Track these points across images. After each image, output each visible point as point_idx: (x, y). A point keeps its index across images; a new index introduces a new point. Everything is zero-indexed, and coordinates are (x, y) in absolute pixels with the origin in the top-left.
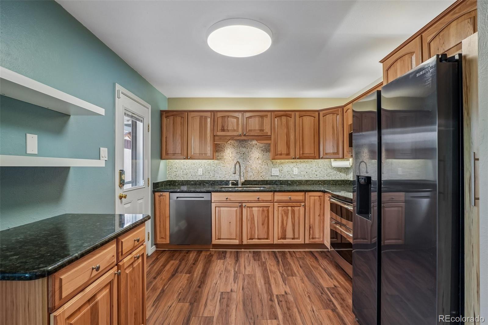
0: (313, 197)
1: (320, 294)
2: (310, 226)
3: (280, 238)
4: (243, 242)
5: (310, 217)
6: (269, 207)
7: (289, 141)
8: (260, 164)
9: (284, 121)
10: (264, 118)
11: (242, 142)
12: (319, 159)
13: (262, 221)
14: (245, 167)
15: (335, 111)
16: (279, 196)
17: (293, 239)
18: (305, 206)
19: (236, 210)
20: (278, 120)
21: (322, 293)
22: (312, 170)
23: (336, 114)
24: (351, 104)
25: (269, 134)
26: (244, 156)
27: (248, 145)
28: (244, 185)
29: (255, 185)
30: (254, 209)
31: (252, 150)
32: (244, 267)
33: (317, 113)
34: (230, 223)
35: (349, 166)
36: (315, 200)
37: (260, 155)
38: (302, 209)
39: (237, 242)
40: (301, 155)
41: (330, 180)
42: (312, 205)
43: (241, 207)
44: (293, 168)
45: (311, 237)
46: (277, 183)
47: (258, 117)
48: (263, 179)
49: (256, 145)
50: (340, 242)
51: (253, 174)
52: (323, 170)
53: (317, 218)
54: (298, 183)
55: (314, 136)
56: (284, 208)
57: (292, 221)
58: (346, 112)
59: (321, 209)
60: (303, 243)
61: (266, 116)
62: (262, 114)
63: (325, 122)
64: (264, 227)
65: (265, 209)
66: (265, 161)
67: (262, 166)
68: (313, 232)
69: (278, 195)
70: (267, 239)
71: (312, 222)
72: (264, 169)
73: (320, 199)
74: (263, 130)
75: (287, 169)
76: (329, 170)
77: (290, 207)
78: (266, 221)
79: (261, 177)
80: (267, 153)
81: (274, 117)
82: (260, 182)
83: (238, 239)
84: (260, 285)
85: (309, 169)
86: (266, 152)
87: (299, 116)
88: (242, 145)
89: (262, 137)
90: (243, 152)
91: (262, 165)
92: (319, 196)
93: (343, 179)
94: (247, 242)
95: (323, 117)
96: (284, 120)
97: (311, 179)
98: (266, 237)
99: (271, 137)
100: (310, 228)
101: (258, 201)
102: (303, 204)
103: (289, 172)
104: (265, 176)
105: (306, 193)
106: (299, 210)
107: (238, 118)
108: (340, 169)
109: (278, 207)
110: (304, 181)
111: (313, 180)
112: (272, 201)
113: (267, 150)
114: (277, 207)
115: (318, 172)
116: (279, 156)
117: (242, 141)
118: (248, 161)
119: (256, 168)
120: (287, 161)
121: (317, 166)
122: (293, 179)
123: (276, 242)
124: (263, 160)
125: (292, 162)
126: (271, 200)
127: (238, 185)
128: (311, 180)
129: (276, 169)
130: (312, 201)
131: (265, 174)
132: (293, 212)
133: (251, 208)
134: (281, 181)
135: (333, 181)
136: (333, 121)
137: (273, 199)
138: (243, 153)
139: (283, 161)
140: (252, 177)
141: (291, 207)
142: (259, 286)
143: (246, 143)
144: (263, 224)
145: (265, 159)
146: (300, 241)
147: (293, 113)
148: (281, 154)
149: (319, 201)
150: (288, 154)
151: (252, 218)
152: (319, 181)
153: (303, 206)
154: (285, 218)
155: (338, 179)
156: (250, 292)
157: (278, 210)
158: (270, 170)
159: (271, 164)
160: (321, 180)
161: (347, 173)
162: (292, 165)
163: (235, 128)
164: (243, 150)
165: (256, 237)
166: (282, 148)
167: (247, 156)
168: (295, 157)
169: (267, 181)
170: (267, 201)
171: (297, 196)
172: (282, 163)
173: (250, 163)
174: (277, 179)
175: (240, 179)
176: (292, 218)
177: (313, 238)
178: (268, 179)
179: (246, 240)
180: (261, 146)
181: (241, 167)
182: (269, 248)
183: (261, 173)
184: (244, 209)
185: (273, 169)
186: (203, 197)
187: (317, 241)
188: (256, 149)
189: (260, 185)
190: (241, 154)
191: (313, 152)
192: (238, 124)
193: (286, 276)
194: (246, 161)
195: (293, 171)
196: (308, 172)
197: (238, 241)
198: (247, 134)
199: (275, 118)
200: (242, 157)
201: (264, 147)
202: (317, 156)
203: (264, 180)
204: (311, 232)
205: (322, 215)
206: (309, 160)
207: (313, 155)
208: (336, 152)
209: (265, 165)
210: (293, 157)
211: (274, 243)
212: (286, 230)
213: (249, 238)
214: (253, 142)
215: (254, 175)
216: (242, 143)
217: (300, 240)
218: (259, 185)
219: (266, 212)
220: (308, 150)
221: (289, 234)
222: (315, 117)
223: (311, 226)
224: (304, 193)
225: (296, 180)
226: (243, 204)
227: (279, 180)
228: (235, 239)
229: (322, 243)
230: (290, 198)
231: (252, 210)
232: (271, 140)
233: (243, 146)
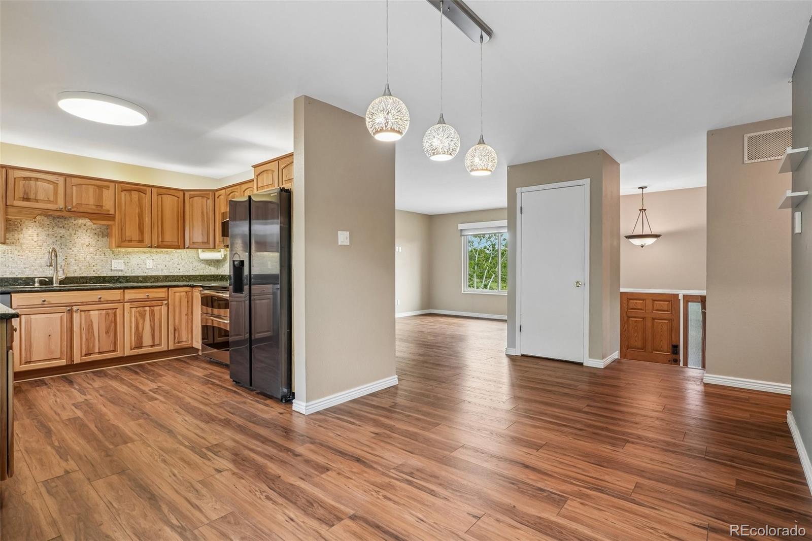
0: (178, 294)
2: (174, 328)
3: (133, 348)
4: (73, 361)
5: (174, 317)
6: (117, 309)
7: (143, 224)
8: (92, 253)
9: (136, 198)
10: (104, 189)
11: (58, 220)
12: (184, 248)
13: (106, 327)
14: (64, 258)
15: (205, 194)
16: (130, 295)
17: (152, 346)
18: (168, 305)
19: (61, 317)
20: (125, 195)
22: (173, 263)
23: (206, 198)
24: (225, 190)
25: (112, 212)
26: (63, 241)
27: (70, 224)
28: (63, 284)
29: (83, 283)
30: (92, 312)
31: (77, 233)
32: (87, 384)
33: (181, 193)
34: (50, 336)
35: (221, 259)
36: (181, 296)
37: (92, 240)
38: (164, 309)
39: (63, 362)
40: (160, 243)
41: (197, 275)
42: (177, 303)
43: (70, 312)
44: (145, 259)
45: (176, 340)
46: (121, 280)
47: (93, 186)
48: (97, 275)
49: (85, 225)
50: (212, 342)
51: (78, 267)
52: (188, 263)
53: (184, 318)
54: (153, 280)
55: (178, 221)
56: (139, 309)
57: (151, 325)
58: (218, 198)
59: (188, 307)
60: (166, 349)
61: (107, 187)
62: (101, 185)
63: (192, 205)
64: (109, 336)
65: (110, 311)
66: (100, 250)
67: (96, 257)
68: (179, 335)
69: (130, 293)
70: (114, 351)
71: (177, 324)
72: (98, 260)
73: (188, 295)
74: (102, 206)
75: (136, 261)
76: (196, 264)
77: (148, 308)
78: (112, 327)
79: (94, 271)
80: (104, 239)
81: (120, 190)
82: (93, 279)
83: (65, 357)
85: (169, 262)
86: (102, 237)
87: (157, 193)
88: (58, 223)
89: (98, 215)
90: (61, 235)
91: (95, 255)
92: (186, 292)
93: (213, 274)
94: (81, 360)
95: (190, 198)
96: (135, 196)
97: (172, 274)
98: (112, 350)
99: (114, 217)
100: (175, 330)
101: (100, 302)
102: (166, 302)
103: (139, 266)
104: (100, 271)
105: (170, 289)
106: (161, 310)
107: (57, 184)
108: (210, 262)
109: (131, 308)
110: (162, 278)
111: (174, 276)
112: (121, 301)
113: (105, 233)
114: (129, 309)
115: (181, 265)
116: (126, 243)
117: (58, 218)
118: (70, 249)
119: (84, 258)
120: (136, 250)
121: (180, 258)
122: (145, 275)
123: (128, 353)
124: (97, 248)
125: (145, 253)
126: (119, 299)
127: (52, 284)
128: (172, 276)
129: (119, 261)
130: (177, 299)
131: (100, 267)
132: (152, 313)
133: (87, 312)
134: (127, 277)
135: (201, 276)
136: (202, 205)
137: (122, 298)
138: (61, 237)
139: (130, 250)
140: (76, 270)
141: (149, 306)
143: (66, 222)
144: (107, 332)
145: (100, 246)
146: (163, 347)
147: (149, 189)
148: (130, 241)
149: (186, 298)
150: (141, 241)
151: (89, 326)
152: (182, 276)
153: (166, 304)
154: (141, 322)
155: (207, 274)
156: (113, 395)
157: (131, 311)
158: (109, 262)
159: (111, 253)
160: (186, 276)
161: (217, 267)
162: (143, 257)
163: (52, 199)
164: (61, 231)
165: (97, 351)
166: (132, 231)
167: (69, 241)
168: (152, 246)
169: (104, 278)
170: (112, 302)
171: (156, 292)
172: (129, 253)
173: (73, 251)
174: (120, 274)
175: (57, 274)
176: (150, 320)
177: (179, 342)
178: (105, 275)
179: (80, 356)
180: (93, 228)
181: (58, 258)
182: (114, 364)
183: (94, 266)
184: (74, 314)
185: (113, 261)
187: (184, 345)
188: (85, 231)
189: (93, 283)
190: (56, 237)
191: (176, 240)
192: (56, 193)
194: (65, 248)
195: (146, 264)
196: (167, 266)
197: (65, 361)
198: (73, 210)
199: (122, 191)
200: (58, 243)
201: (99, 230)
202: (180, 244)
203: (100, 277)
204: (177, 335)
205: (190, 313)
206: (169, 250)
207: (176, 244)
208: (206, 241)
209: (100, 255)
210: (149, 245)
211: (125, 355)
212: (142, 336)
213: (84, 353)
214: (79, 221)
215: (80, 270)
216: (59, 222)
217: (161, 346)
218: (91, 283)
219: (112, 317)
220: (169, 237)
221: (147, 340)
222: (178, 198)
223: (177, 328)
224: (166, 289)
225: (151, 276)
226: (74, 307)
227: (124, 277)
228: (60, 359)
229: (190, 346)
230: (148, 296)
231: (90, 315)
232: (114, 220)
233: (61, 226)
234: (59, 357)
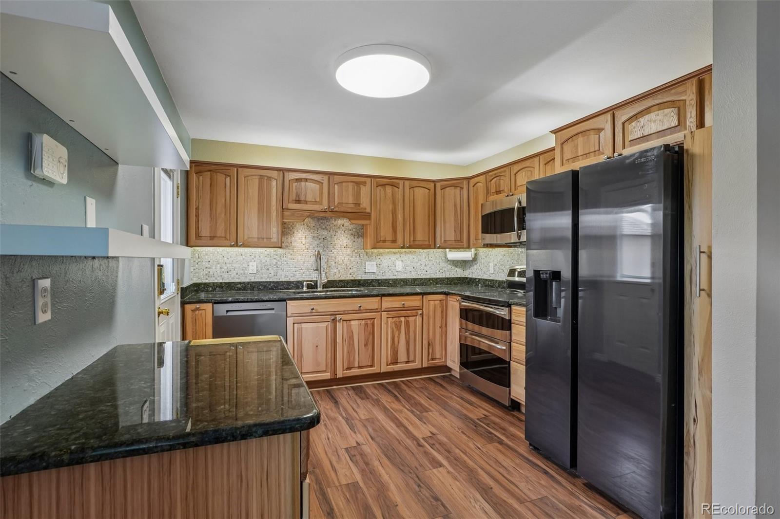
0: (432, 302)
1: (475, 428)
2: (429, 342)
3: (389, 362)
4: (336, 375)
5: (428, 329)
6: (374, 319)
7: (396, 222)
8: (348, 255)
9: (390, 193)
10: (361, 186)
11: (321, 221)
12: (435, 248)
13: (365, 339)
14: (326, 260)
15: (459, 183)
16: (388, 303)
17: (407, 362)
18: (422, 314)
19: (326, 326)
20: (380, 190)
21: (475, 426)
22: (421, 265)
23: (459, 188)
24: (484, 176)
25: (368, 210)
26: (324, 244)
27: (331, 225)
28: (326, 288)
29: (341, 287)
30: (353, 322)
31: (337, 234)
32: (353, 411)
33: (432, 184)
34: (317, 346)
35: (471, 259)
36: (435, 305)
37: (349, 241)
38: (419, 319)
39: (327, 376)
40: (412, 243)
41: (443, 278)
42: (431, 313)
43: (334, 320)
44: (395, 260)
45: (430, 357)
46: (374, 283)
47: (352, 184)
48: (352, 278)
49: (343, 226)
50: (465, 361)
51: (337, 270)
52: (435, 264)
53: (438, 330)
54: (402, 283)
55: (429, 217)
56: (395, 319)
57: (406, 338)
58: (474, 186)
59: (442, 318)
60: (420, 366)
61: (364, 183)
62: (358, 180)
63: (443, 197)
64: (368, 349)
65: (369, 321)
66: (356, 251)
67: (352, 259)
68: (433, 351)
69: (386, 301)
70: (372, 366)
71: (431, 337)
72: (354, 262)
73: (442, 304)
74: (360, 204)
75: (387, 262)
76: (443, 264)
77: (403, 318)
78: (370, 340)
79: (350, 274)
80: (359, 239)
81: (375, 185)
82: (350, 282)
83: (330, 370)
84: (392, 430)
85: (417, 263)
86: (358, 238)
87: (409, 186)
88: (322, 225)
89: (357, 214)
90: (323, 237)
91: (352, 257)
92: (441, 300)
93: (459, 276)
94: (343, 374)
95: (441, 190)
96: (389, 191)
97: (420, 277)
98: (370, 365)
99: (370, 216)
100: (429, 345)
101: (360, 311)
102: (420, 312)
103: (390, 268)
104: (356, 274)
105: (424, 296)
106: (415, 321)
107: (322, 183)
108: (456, 263)
109: (387, 318)
110: (410, 280)
111: (422, 279)
112: (378, 310)
113: (360, 234)
114: (386, 318)
115: (428, 267)
116: (381, 244)
117: (322, 219)
118: (331, 251)
119: (343, 261)
120: (387, 250)
121: (427, 259)
122: (395, 277)
123: (384, 369)
124: (353, 249)
125: (394, 253)
126: (377, 308)
127: (317, 288)
128: (420, 279)
129: (372, 262)
130: (431, 308)
131: (356, 270)
132: (407, 324)
133: (348, 322)
134: (379, 280)
135: (448, 279)
136: (455, 196)
137: (380, 307)
138: (324, 239)
139: (381, 250)
140: (337, 274)
141: (405, 317)
142: (393, 432)
143: (328, 223)
144: (366, 345)
145: (356, 247)
146: (416, 365)
147: (401, 182)
148: (384, 241)
149: (440, 307)
150: (394, 241)
151: (350, 337)
152: (430, 279)
153: (421, 314)
154: (396, 334)
155: (453, 276)
156: (384, 440)
157: (387, 322)
158: (364, 264)
159: (365, 254)
160: (433, 278)
161: (463, 268)
162: (393, 258)
163: (318, 200)
164: (324, 233)
165: (356, 365)
166: (386, 232)
167: (330, 243)
168: (404, 246)
169: (359, 281)
170: (371, 311)
171: (411, 301)
172: (380, 254)
173: (333, 253)
174: (372, 277)
175: (321, 278)
176: (406, 333)
177: (433, 359)
178: (360, 278)
179: (342, 370)
180: (350, 228)
181: (322, 260)
182: (372, 379)
183: (350, 269)
184: (338, 323)
185: (367, 263)
186: (273, 309)
187: (437, 362)
188: (343, 232)
189: (350, 287)
190: (320, 239)
191: (427, 239)
192: (321, 193)
193: (418, 413)
194: (327, 251)
195: (395, 266)
196: (415, 268)
197: (329, 374)
198: (335, 210)
199: (377, 187)
200: (322, 245)
201: (354, 230)
202: (431, 244)
203: (355, 280)
204: (431, 351)
205: (444, 325)
206: (417, 250)
207: (427, 243)
208: (459, 239)
209: (356, 257)
210: (402, 245)
211: (382, 372)
212: (397, 351)
213: (345, 367)
214: (339, 222)
215: (339, 273)
216: (322, 223)
217: (416, 362)
218: (348, 287)
219: (370, 326)
220: (420, 236)
221: (402, 356)
222: (429, 190)
223: (430, 342)
224: (421, 296)
225: (400, 279)
226: (337, 316)
227: (376, 280)
228: (325, 371)
229: (444, 364)
230: (404, 304)
231: (351, 326)
232: (370, 219)
233: (324, 227)
234: (325, 370)
